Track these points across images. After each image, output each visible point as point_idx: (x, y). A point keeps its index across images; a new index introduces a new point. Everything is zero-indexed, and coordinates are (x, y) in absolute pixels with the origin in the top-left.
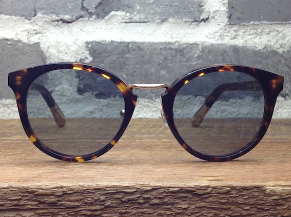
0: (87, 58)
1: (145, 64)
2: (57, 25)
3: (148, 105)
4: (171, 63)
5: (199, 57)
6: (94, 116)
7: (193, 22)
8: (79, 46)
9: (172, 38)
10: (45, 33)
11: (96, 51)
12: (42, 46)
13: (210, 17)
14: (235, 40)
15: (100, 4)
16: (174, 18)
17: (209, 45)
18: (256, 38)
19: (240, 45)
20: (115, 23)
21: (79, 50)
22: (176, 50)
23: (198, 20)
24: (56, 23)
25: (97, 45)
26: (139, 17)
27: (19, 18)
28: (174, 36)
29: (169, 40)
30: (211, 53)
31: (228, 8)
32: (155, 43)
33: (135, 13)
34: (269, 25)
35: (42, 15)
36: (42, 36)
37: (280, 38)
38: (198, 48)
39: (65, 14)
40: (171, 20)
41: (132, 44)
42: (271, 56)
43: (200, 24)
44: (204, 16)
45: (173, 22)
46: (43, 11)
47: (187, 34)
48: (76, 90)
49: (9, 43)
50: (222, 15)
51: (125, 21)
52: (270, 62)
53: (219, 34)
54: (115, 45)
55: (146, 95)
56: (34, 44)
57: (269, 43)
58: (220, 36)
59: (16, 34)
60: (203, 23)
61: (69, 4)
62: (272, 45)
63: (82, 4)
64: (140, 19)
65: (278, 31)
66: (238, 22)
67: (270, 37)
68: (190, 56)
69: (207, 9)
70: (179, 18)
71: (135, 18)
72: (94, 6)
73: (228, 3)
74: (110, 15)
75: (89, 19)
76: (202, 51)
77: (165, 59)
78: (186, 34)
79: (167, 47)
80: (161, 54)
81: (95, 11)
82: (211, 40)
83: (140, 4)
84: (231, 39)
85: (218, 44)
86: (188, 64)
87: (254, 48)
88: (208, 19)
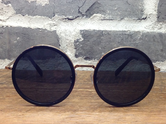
1: (111, 42)
2: (65, 21)
5: (140, 39)
10: (59, 25)
11: (86, 35)
12: (57, 32)
13: (147, 17)
22: (128, 35)
23: (141, 19)
27: (46, 17)
28: (127, 27)
29: (124, 29)
31: (158, 12)
32: (117, 31)
33: (107, 15)
35: (57, 16)
36: (57, 27)
38: (140, 34)
40: (126, 19)
46: (58, 14)
47: (134, 26)
48: (74, 55)
49: (40, 30)
53: (152, 26)
54: (95, 32)
56: (53, 31)
58: (153, 27)
59: (44, 26)
66: (162, 20)
79: (123, 33)
82: (147, 29)
84: (158, 29)
85: (151, 32)
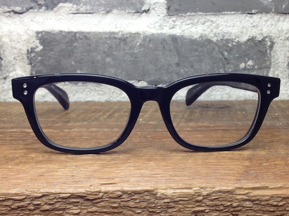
0: (37, 47)
1: (91, 52)
2: (9, 16)
3: (95, 89)
4: (116, 51)
5: (141, 45)
6: (46, 99)
7: (136, 13)
8: (29, 35)
9: (116, 27)
13: (151, 9)
14: (174, 29)
16: (117, 9)
17: (150, 35)
18: (193, 28)
19: (178, 34)
20: (63, 14)
21: (30, 40)
22: (120, 39)
23: (140, 11)
24: (8, 14)
25: (46, 35)
26: (85, 9)
28: (118, 26)
30: (152, 42)
32: (100, 33)
33: (82, 5)
34: (204, 16)
37: (214, 27)
38: (140, 37)
39: (16, 6)
40: (115, 11)
41: (79, 34)
42: (206, 44)
43: (142, 15)
44: (145, 8)
45: (117, 13)
50: (161, 7)
51: (72, 12)
52: (205, 50)
53: (159, 24)
54: (63, 35)
57: (204, 32)
58: (160, 26)
60: (144, 14)
62: (207, 34)
64: (87, 10)
65: (212, 21)
66: (175, 13)
67: (205, 27)
68: (132, 45)
69: (147, 2)
70: (122, 10)
71: (81, 9)
74: (58, 7)
75: (38, 10)
76: (143, 40)
77: (110, 47)
78: (129, 24)
79: (112, 36)
80: (106, 43)
81: (44, 2)
84: (170, 29)
85: (158, 34)
86: (131, 52)
87: (191, 38)
88: (149, 10)
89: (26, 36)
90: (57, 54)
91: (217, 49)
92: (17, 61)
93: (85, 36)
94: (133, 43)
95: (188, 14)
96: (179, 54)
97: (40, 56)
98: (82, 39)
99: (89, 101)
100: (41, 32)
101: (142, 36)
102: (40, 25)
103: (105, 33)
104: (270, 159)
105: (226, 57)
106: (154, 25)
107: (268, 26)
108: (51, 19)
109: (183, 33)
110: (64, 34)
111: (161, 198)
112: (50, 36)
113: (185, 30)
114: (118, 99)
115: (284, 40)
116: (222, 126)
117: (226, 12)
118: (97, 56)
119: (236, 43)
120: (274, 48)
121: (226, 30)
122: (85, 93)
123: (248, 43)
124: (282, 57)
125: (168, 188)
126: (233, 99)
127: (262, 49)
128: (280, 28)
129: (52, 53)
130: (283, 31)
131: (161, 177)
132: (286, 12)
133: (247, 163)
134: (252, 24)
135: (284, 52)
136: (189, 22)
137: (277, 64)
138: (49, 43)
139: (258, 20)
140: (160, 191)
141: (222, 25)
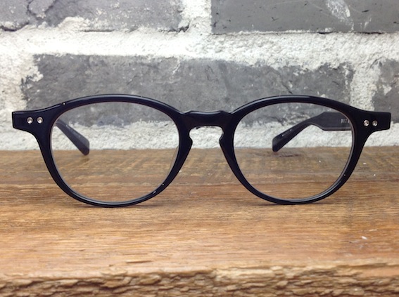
0: (35, 75)
3: (115, 133)
4: (143, 82)
7: (170, 31)
8: (25, 60)
9: (144, 50)
14: (221, 53)
15: (51, 7)
16: (145, 26)
17: (189, 60)
18: (247, 52)
19: (227, 60)
20: (71, 32)
21: (25, 66)
25: (48, 59)
26: (101, 25)
30: (192, 70)
34: (262, 36)
37: (275, 51)
39: (5, 20)
41: (94, 58)
42: (264, 72)
43: (179, 34)
44: (183, 24)
45: (145, 31)
50: (204, 23)
51: (84, 29)
52: (264, 80)
55: (113, 121)
57: (262, 57)
60: (182, 32)
61: (10, 7)
62: (266, 60)
63: (28, 7)
64: (103, 26)
65: (273, 42)
67: (263, 50)
68: (166, 74)
69: (186, 16)
70: (152, 27)
71: (96, 25)
72: (43, 10)
73: (212, 8)
74: (64, 22)
75: (37, 27)
76: (181, 67)
77: (135, 76)
78: (161, 45)
80: (130, 70)
81: (45, 16)
83: (103, 8)
86: (164, 83)
87: (244, 64)
88: (187, 27)
89: (19, 60)
90: (63, 85)
91: (279, 79)
92: (7, 96)
93: (102, 62)
94: (166, 70)
95: (241, 32)
96: (228, 85)
97: (40, 88)
98: (97, 65)
99: (108, 149)
100: (41, 56)
101: (179, 62)
102: (39, 46)
103: (129, 57)
104: (377, 222)
105: (291, 90)
106: (194, 46)
107: (345, 49)
108: (54, 38)
109: (233, 58)
110: (72, 58)
111: (222, 284)
112: (53, 61)
113: (236, 54)
114: (147, 146)
115: (367, 68)
116: (294, 179)
117: (290, 31)
118: (118, 88)
119: (304, 71)
120: (354, 79)
121: (290, 54)
122: (101, 138)
123: (320, 72)
124: (365, 90)
125: (233, 268)
126: (301, 146)
127: (338, 80)
128: (361, 53)
129: (56, 83)
130: (366, 56)
131: (221, 250)
132: (368, 32)
133: (345, 229)
134: (324, 46)
135: (366, 84)
136: (241, 44)
137: (357, 99)
138: (52, 70)
139: (333, 41)
140: (221, 272)
141: (286, 48)
